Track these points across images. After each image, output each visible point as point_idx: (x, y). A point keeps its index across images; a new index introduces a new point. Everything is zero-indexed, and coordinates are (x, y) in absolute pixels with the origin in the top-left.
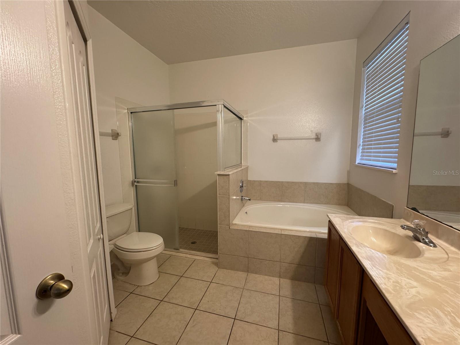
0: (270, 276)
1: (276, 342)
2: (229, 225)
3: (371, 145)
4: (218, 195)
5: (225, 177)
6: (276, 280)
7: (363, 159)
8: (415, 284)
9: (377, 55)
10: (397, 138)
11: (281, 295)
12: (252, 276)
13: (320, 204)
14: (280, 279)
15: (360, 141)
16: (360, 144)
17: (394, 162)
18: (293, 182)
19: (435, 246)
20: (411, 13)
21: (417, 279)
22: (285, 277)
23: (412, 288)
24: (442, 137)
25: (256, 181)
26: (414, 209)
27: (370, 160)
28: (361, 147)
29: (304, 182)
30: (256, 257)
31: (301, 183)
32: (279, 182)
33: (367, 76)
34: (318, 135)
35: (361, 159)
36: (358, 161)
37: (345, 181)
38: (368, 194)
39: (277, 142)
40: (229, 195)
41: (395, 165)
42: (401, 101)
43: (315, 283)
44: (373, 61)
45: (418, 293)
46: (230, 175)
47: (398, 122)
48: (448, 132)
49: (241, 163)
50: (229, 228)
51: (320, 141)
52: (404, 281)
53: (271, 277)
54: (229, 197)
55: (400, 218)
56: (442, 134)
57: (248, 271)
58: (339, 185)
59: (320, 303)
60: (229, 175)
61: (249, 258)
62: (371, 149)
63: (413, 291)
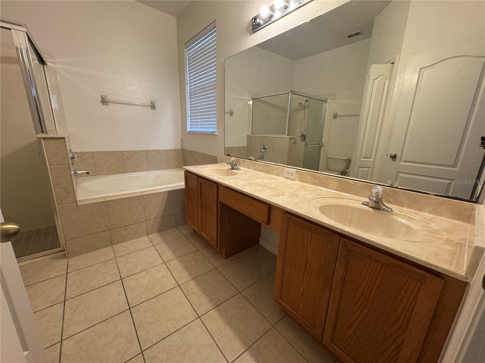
0: (137, 238)
1: (166, 269)
2: (76, 202)
3: (197, 116)
4: (48, 166)
5: (57, 141)
6: (145, 238)
7: (192, 128)
8: (240, 181)
9: (195, 42)
10: (215, 110)
11: (155, 244)
12: (117, 247)
13: (162, 169)
14: (148, 237)
15: (188, 113)
16: (189, 115)
17: (214, 128)
18: (134, 151)
19: (240, 170)
20: (217, 20)
21: (240, 180)
22: (152, 233)
23: (240, 182)
24: (230, 116)
25: (86, 153)
26: (228, 155)
27: (198, 128)
28: (189, 118)
29: (145, 150)
30: (119, 227)
31: (142, 151)
32: (118, 152)
33: (189, 57)
34: (153, 103)
35: (191, 128)
36: (188, 130)
37: (180, 147)
38: (200, 153)
39: (108, 105)
40: (69, 165)
41: (215, 130)
42: (215, 85)
43: (176, 226)
44: (192, 46)
45: (243, 183)
46: (66, 138)
47: (215, 99)
48: (232, 112)
49: (56, 129)
50: (77, 206)
51: (155, 109)
52: (237, 181)
53: (139, 238)
54: (70, 168)
55: (222, 163)
56: (230, 114)
57: (112, 243)
58: (175, 151)
59: (185, 235)
60: (64, 138)
61: (111, 230)
62: (197, 119)
63: (241, 183)
